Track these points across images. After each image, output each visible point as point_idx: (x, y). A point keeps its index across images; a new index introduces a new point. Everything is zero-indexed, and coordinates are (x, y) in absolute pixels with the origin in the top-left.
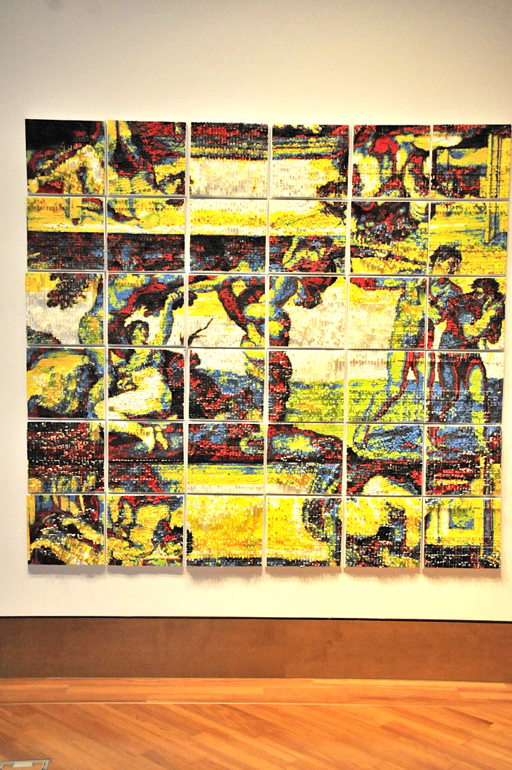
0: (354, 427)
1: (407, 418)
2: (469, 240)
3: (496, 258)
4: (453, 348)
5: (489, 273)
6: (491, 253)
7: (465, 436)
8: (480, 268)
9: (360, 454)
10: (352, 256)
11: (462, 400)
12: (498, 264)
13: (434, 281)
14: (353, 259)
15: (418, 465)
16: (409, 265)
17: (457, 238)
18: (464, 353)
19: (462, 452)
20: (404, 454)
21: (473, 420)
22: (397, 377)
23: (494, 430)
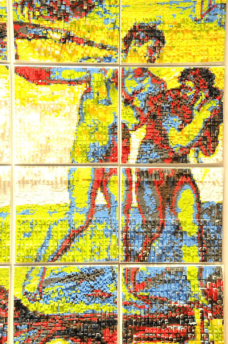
0: (25, 270)
1: (96, 256)
2: (174, 16)
3: (211, 40)
4: (156, 162)
5: (202, 61)
6: (204, 33)
7: (173, 281)
8: (190, 54)
9: (32, 308)
10: (16, 36)
11: (169, 232)
12: (214, 48)
13: (129, 72)
14: (19, 41)
15: (111, 322)
16: (94, 51)
17: (159, 13)
18: (169, 168)
19: (170, 303)
20: (93, 306)
21: (184, 258)
22: (83, 200)
23: (213, 272)
